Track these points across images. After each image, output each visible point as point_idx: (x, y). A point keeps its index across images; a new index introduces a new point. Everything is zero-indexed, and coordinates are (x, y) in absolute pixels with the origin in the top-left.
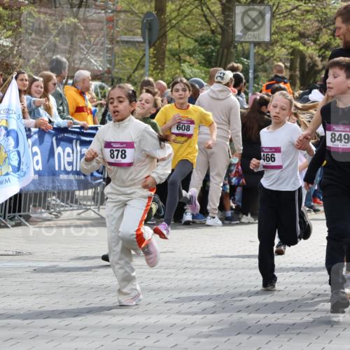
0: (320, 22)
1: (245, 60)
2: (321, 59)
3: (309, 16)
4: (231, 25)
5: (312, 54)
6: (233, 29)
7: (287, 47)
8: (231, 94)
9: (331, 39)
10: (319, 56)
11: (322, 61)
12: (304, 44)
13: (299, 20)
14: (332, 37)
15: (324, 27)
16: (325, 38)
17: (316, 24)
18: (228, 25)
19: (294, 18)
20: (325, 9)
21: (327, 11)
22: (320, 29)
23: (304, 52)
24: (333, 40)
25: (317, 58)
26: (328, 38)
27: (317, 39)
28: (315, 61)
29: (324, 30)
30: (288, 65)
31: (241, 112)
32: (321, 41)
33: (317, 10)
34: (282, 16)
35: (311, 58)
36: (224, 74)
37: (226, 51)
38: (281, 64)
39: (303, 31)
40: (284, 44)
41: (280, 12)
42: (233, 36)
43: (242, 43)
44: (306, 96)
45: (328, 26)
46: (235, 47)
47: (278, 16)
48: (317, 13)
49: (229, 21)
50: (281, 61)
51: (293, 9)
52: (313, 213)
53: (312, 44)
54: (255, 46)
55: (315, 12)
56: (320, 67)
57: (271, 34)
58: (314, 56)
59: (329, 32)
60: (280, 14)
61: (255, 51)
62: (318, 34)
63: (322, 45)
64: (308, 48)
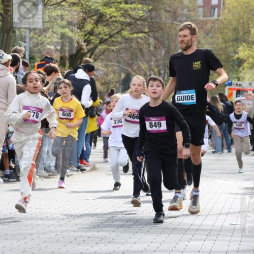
0: (85, 13)
1: (23, 43)
2: (86, 44)
3: (75, 8)
4: (9, 13)
5: (79, 39)
6: (11, 17)
7: (58, 33)
8: (9, 72)
9: (94, 28)
10: (85, 41)
11: (87, 46)
12: (72, 31)
13: (68, 10)
14: (95, 25)
15: (88, 17)
16: (89, 27)
17: (82, 14)
18: (7, 13)
19: (63, 9)
20: (88, 2)
21: (90, 4)
22: (85, 19)
23: (72, 37)
24: (96, 28)
25: (83, 43)
26: (91, 27)
27: (83, 27)
28: (82, 45)
29: (88, 20)
30: (59, 48)
31: (17, 87)
32: (86, 29)
33: (82, 3)
34: (52, 7)
35: (78, 43)
36: (3, 55)
37: (6, 35)
38: (52, 47)
39: (70, 20)
40: (55, 31)
41: (52, 4)
42: (12, 23)
43: (19, 29)
44: (72, 75)
45: (92, 16)
46: (14, 32)
47: (49, 7)
48: (82, 6)
49: (7, 10)
50: (53, 44)
51: (62, 2)
52: (80, 172)
53: (78, 30)
54: (30, 32)
55: (80, 5)
56: (86, 51)
57: (44, 22)
58: (80, 41)
59: (92, 21)
60: (50, 6)
61: (31, 36)
62: (83, 23)
63: (86, 32)
64: (75, 34)
